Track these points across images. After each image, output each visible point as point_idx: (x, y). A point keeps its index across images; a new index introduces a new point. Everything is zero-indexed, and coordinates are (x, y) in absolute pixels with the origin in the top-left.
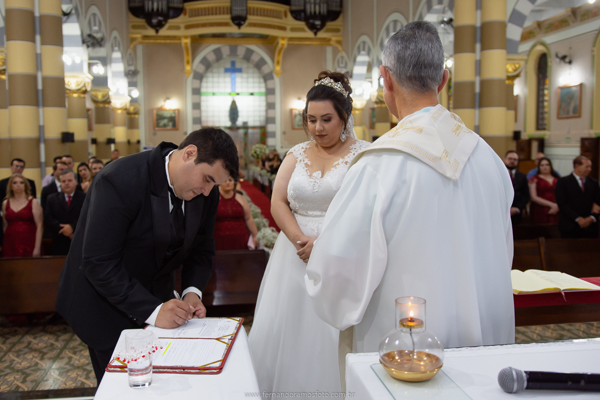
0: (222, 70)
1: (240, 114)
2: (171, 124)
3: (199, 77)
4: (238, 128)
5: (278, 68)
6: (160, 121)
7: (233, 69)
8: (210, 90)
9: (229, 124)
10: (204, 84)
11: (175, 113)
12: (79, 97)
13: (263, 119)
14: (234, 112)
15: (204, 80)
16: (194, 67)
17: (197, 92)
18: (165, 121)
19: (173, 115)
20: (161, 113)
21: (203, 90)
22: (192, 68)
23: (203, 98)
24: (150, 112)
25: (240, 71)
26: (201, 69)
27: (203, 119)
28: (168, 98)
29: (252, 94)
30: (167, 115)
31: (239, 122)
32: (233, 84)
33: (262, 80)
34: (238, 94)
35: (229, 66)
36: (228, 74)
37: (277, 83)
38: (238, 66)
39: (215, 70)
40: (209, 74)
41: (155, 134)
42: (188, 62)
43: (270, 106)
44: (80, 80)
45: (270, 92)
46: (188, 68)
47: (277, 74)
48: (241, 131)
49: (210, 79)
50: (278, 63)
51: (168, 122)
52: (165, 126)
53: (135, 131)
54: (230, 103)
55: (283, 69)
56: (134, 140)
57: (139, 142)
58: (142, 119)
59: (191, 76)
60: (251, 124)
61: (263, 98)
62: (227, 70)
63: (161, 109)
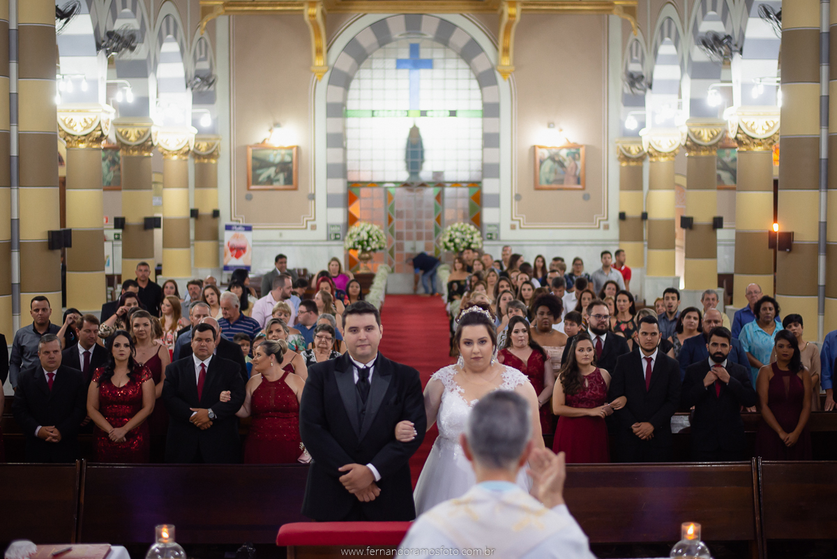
0: (391, 63)
1: (427, 155)
2: (281, 177)
3: (343, 80)
4: (423, 185)
5: (506, 62)
6: (259, 172)
7: (416, 61)
8: (366, 106)
9: (404, 176)
10: (352, 93)
11: (291, 155)
12: (89, 149)
13: (477, 165)
14: (415, 152)
15: (354, 84)
16: (332, 62)
17: (337, 110)
18: (272, 171)
19: (288, 159)
20: (261, 154)
21: (351, 105)
22: (327, 64)
23: (351, 122)
24: (241, 151)
25: (429, 64)
26: (346, 63)
27: (351, 166)
28: (277, 125)
29: (453, 113)
30: (275, 157)
31: (426, 173)
32: (414, 93)
33: (475, 84)
34: (423, 113)
35: (405, 54)
36: (404, 73)
37: (503, 91)
38: (424, 54)
39: (377, 63)
40: (364, 73)
41: (249, 198)
42: (319, 51)
43: (490, 140)
44: (90, 117)
45: (490, 110)
46: (319, 62)
47: (504, 74)
48: (431, 192)
49: (366, 83)
50: (506, 51)
51: (277, 173)
52: (270, 180)
53: (210, 192)
54: (406, 134)
55: (515, 62)
56: (206, 210)
57: (216, 214)
58: (223, 168)
59: (326, 77)
60: (449, 176)
61: (477, 122)
62: (400, 64)
63: (262, 146)
